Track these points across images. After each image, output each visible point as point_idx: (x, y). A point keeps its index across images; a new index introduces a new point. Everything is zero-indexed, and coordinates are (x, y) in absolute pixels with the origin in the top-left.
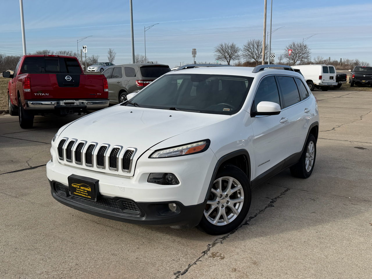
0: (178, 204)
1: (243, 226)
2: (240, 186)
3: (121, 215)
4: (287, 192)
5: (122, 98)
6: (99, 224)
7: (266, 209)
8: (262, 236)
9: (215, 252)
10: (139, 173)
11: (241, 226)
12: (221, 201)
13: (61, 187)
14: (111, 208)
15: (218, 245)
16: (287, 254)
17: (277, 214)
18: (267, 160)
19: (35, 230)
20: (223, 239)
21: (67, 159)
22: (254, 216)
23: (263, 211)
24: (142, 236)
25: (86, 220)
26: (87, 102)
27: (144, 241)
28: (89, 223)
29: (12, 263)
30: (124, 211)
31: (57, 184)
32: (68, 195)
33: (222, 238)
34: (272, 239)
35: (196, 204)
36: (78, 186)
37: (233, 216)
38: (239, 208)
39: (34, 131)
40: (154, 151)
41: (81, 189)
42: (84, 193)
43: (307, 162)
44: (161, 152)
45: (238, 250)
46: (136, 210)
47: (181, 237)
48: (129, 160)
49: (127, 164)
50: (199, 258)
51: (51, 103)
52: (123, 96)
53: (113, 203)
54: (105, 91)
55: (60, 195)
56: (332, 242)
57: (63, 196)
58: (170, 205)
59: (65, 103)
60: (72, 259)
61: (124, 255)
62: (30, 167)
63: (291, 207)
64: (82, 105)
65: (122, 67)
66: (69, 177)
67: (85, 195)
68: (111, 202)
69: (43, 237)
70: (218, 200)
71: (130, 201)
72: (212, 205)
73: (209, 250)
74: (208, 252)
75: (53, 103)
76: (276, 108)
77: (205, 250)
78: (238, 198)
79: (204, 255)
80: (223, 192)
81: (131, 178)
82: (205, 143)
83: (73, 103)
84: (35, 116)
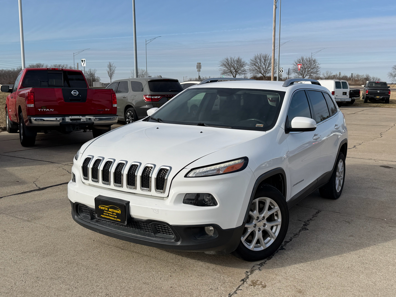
0: (216, 227)
1: (279, 251)
2: (277, 208)
3: (154, 239)
4: (319, 214)
5: (128, 114)
6: (123, 249)
7: (300, 233)
8: (302, 262)
9: (254, 280)
10: (174, 194)
11: (278, 252)
12: (258, 224)
13: (84, 210)
14: (141, 232)
15: (257, 272)
16: (332, 281)
17: (313, 238)
18: (301, 180)
19: (55, 256)
20: (261, 266)
21: (93, 178)
22: (289, 240)
23: (297, 235)
24: (173, 263)
25: (109, 245)
26: (94, 118)
27: (175, 268)
28: (112, 249)
29: (35, 294)
30: (157, 235)
31: (80, 206)
32: (93, 218)
33: (259, 265)
34: (313, 265)
35: (234, 227)
36: (107, 207)
37: (270, 240)
38: (276, 231)
39: (37, 149)
40: (190, 170)
41: (110, 211)
42: (113, 216)
43: (337, 182)
44: (198, 171)
45: (279, 278)
46: (170, 234)
47: (215, 264)
48: (163, 180)
49: (161, 184)
50: (239, 287)
51: (56, 119)
52: (130, 112)
53: (144, 226)
54: (113, 106)
55: (83, 218)
56: (377, 267)
57: (86, 220)
58: (206, 228)
59: (71, 120)
60: (101, 288)
61: (156, 284)
62: (38, 188)
63: (327, 230)
64: (89, 121)
65: (128, 81)
66: (96, 198)
67: (114, 218)
68: (142, 226)
69: (65, 265)
70: (255, 223)
71: (163, 224)
72: (248, 228)
73: (248, 278)
74: (247, 280)
75: (58, 119)
76: (312, 124)
77: (244, 278)
78: (275, 220)
79: (243, 283)
80: (260, 214)
81: (164, 199)
82: (243, 161)
83: (80, 119)
84: (37, 133)
